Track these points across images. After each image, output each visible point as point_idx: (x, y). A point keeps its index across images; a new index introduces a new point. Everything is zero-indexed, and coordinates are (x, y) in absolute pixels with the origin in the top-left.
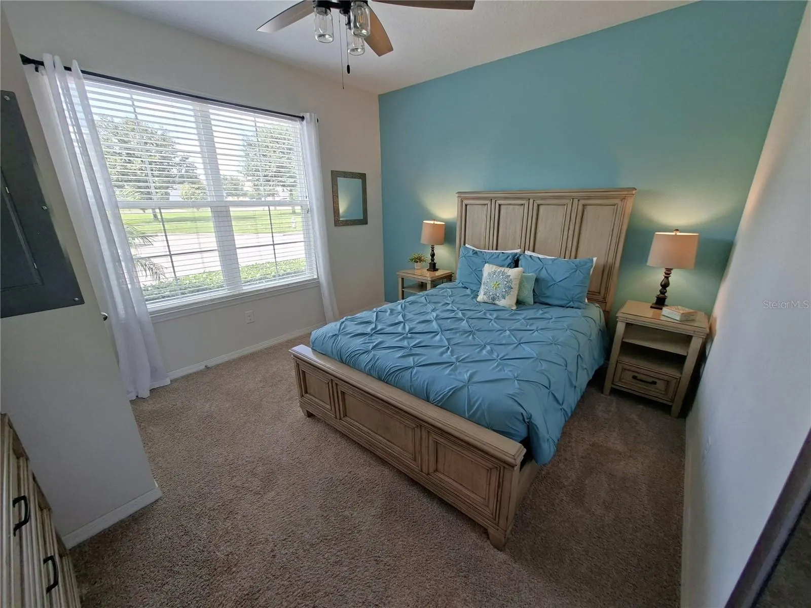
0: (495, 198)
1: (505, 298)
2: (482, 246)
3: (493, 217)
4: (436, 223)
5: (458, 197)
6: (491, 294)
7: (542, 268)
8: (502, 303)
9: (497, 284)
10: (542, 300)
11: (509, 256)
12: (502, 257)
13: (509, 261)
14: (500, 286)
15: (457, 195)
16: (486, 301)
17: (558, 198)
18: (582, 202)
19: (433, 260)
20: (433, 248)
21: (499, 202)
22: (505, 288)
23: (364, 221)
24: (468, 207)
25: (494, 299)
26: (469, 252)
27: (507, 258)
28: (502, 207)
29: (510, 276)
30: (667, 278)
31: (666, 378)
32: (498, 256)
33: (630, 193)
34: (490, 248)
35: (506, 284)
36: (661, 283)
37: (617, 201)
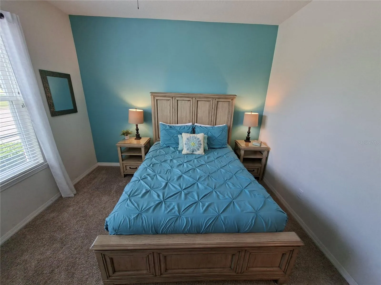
0: (174, 96)
1: (199, 150)
2: (169, 122)
3: (174, 107)
4: (138, 110)
5: (151, 95)
6: (191, 149)
7: (208, 132)
8: (198, 152)
9: (194, 143)
10: (212, 147)
11: (190, 127)
12: (186, 129)
13: (191, 130)
14: (195, 144)
15: (150, 94)
16: (188, 153)
17: (207, 98)
18: (217, 100)
19: (137, 132)
20: (137, 125)
21: (178, 99)
22: (198, 145)
23: (74, 110)
24: (158, 101)
25: (193, 151)
26: (166, 127)
27: (189, 128)
28: (179, 101)
29: (199, 138)
30: (249, 130)
31: (257, 168)
32: (185, 127)
33: (234, 97)
34: (174, 123)
35: (198, 143)
36: (248, 132)
37: (230, 100)
